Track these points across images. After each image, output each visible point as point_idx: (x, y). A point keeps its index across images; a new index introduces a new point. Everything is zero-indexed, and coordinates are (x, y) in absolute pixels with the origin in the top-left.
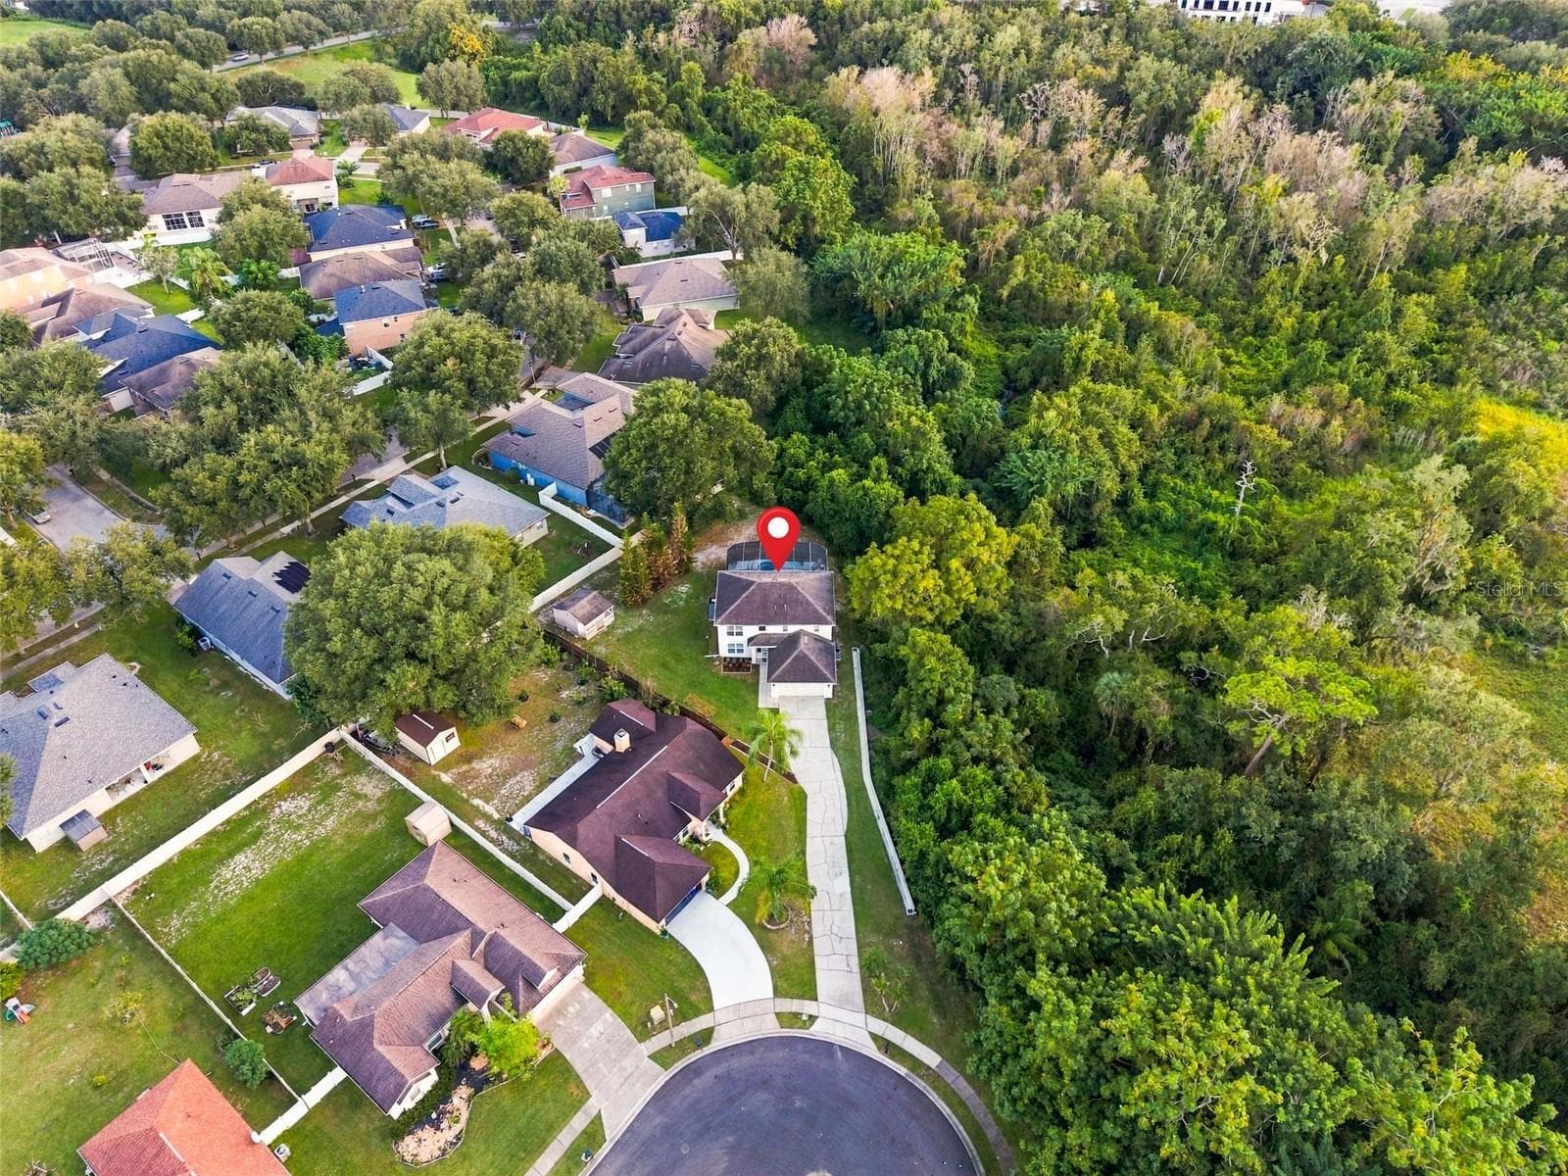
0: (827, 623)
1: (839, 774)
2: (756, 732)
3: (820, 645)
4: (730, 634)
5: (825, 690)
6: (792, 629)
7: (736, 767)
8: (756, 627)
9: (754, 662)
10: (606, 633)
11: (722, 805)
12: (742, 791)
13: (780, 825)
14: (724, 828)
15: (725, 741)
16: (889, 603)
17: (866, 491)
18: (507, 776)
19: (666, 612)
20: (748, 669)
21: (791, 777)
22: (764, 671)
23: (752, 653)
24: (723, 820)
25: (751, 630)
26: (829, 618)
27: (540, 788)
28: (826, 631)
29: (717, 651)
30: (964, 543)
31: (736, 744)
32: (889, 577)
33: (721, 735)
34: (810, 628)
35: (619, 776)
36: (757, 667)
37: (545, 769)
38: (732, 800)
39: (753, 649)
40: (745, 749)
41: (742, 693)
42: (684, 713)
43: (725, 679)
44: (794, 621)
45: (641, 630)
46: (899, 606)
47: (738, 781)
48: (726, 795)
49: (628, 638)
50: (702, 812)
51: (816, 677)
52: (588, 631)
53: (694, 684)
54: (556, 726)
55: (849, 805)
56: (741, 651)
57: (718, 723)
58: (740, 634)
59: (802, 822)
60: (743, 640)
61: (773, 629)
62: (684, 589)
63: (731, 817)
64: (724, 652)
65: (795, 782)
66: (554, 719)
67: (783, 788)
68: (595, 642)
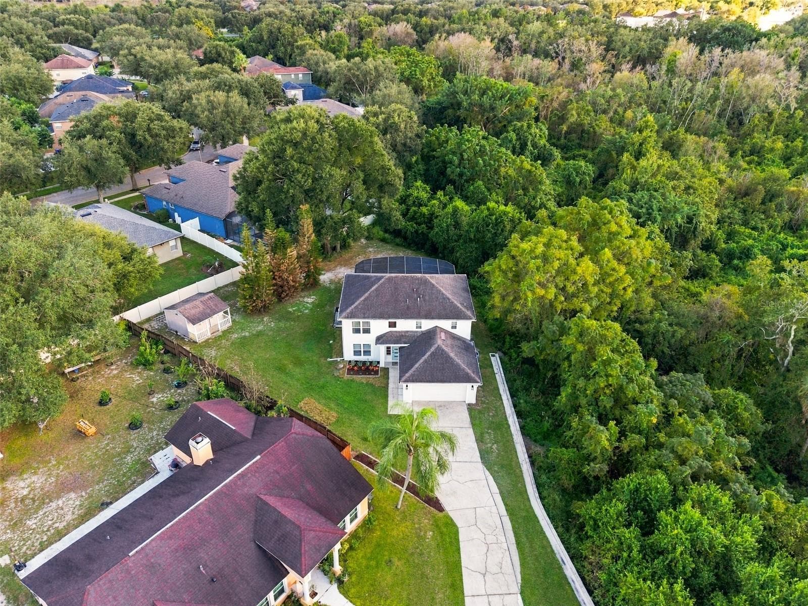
0: (466, 317)
1: (499, 499)
2: (389, 436)
3: (458, 343)
4: (357, 331)
5: (467, 392)
6: (427, 324)
7: (361, 488)
8: (386, 323)
9: (382, 365)
10: (219, 338)
11: (338, 547)
12: (367, 524)
13: (423, 576)
14: (340, 582)
15: (345, 453)
16: (540, 292)
17: (491, 212)
18: (46, 498)
19: (288, 319)
20: (376, 373)
21: (436, 504)
22: (394, 374)
23: (379, 355)
24: (338, 568)
25: (380, 327)
26: (469, 313)
27: (83, 519)
28: (464, 328)
29: (341, 354)
30: (612, 236)
31: (361, 458)
32: (539, 262)
33: (341, 445)
34: (446, 324)
35: (183, 499)
36: (386, 370)
37: (99, 490)
38: (354, 535)
39: (383, 348)
40: (371, 464)
41: (369, 397)
42: (293, 414)
43: (349, 383)
44: (428, 316)
45: (259, 334)
46: (551, 296)
47: (362, 509)
48: (342, 532)
49: (243, 343)
50: (305, 560)
51: (457, 376)
52: (199, 332)
53: (311, 387)
54: (134, 434)
55: (518, 543)
56: (367, 353)
57: (338, 431)
58: (367, 331)
59: (454, 568)
60: (370, 339)
61: (406, 325)
62: (310, 300)
63: (351, 564)
64: (349, 355)
65: (440, 509)
66: (134, 426)
67: (424, 518)
68: (207, 344)
